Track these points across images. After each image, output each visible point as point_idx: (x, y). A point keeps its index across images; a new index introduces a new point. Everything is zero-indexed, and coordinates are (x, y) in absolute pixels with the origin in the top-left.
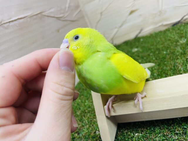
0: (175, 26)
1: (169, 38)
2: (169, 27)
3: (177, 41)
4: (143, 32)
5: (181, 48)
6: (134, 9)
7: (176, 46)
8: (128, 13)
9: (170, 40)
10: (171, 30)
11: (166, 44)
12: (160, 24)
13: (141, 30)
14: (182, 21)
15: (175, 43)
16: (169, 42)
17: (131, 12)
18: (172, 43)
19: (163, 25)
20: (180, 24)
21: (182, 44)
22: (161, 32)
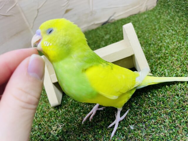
0: (104, 25)
1: (98, 35)
2: (100, 26)
3: (103, 37)
5: (105, 42)
6: (68, 8)
7: (102, 40)
8: (64, 12)
9: (98, 36)
10: (101, 29)
11: (95, 39)
12: (92, 23)
14: (109, 21)
15: (101, 39)
16: (97, 38)
17: (67, 11)
18: (99, 39)
19: (94, 24)
20: (107, 24)
21: (106, 39)
22: (93, 30)
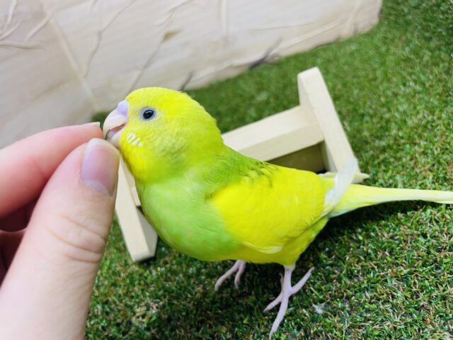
1: (240, 92)
3: (252, 98)
4: (193, 79)
6: (172, 28)
9: (241, 96)
10: (247, 78)
11: (234, 103)
12: (227, 64)
13: (191, 76)
15: (248, 102)
16: (239, 100)
17: (168, 36)
18: (244, 101)
19: (231, 67)
20: (262, 66)
21: (259, 103)
22: (228, 80)
